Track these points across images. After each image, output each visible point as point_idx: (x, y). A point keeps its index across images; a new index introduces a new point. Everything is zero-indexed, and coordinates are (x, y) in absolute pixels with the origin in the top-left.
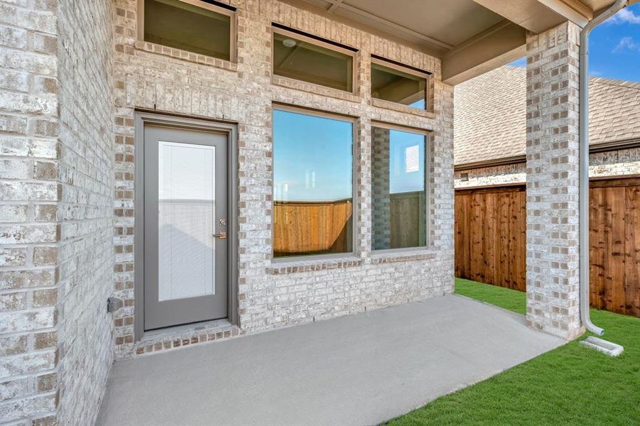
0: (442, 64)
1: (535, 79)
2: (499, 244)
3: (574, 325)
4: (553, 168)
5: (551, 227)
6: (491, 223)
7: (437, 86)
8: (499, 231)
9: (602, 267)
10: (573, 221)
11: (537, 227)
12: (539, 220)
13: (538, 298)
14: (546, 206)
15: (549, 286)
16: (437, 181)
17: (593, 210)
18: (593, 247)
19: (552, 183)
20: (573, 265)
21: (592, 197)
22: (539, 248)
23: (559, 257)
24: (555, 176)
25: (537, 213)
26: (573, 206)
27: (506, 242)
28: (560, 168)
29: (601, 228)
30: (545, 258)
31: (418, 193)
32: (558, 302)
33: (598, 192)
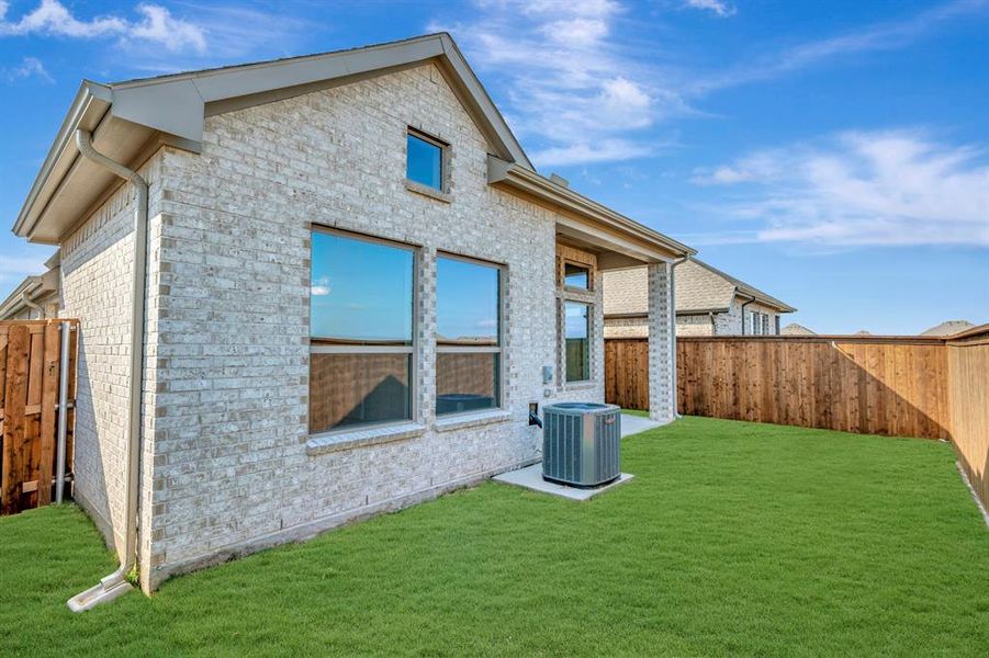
0: (598, 259)
1: (653, 287)
2: (626, 379)
3: (671, 415)
4: (661, 335)
5: (661, 365)
6: (620, 364)
7: (595, 274)
8: (626, 370)
9: (684, 389)
10: (670, 362)
11: (654, 366)
12: (655, 362)
13: (655, 404)
14: (658, 354)
15: (660, 396)
16: (595, 336)
17: (678, 356)
18: (679, 378)
19: (661, 343)
20: (670, 385)
21: (678, 348)
22: (655, 377)
23: (663, 381)
24: (662, 339)
25: (654, 358)
26: (670, 354)
27: (630, 377)
28: (664, 335)
29: (683, 366)
30: (658, 382)
31: (582, 339)
32: (664, 404)
33: (681, 344)
